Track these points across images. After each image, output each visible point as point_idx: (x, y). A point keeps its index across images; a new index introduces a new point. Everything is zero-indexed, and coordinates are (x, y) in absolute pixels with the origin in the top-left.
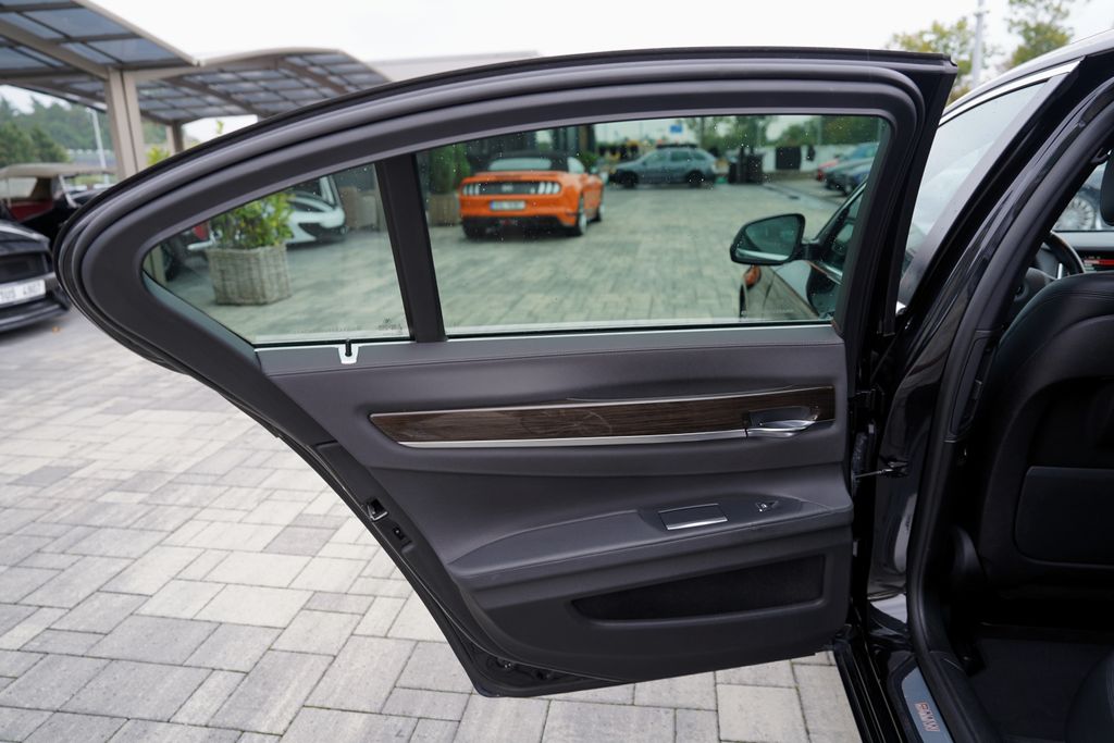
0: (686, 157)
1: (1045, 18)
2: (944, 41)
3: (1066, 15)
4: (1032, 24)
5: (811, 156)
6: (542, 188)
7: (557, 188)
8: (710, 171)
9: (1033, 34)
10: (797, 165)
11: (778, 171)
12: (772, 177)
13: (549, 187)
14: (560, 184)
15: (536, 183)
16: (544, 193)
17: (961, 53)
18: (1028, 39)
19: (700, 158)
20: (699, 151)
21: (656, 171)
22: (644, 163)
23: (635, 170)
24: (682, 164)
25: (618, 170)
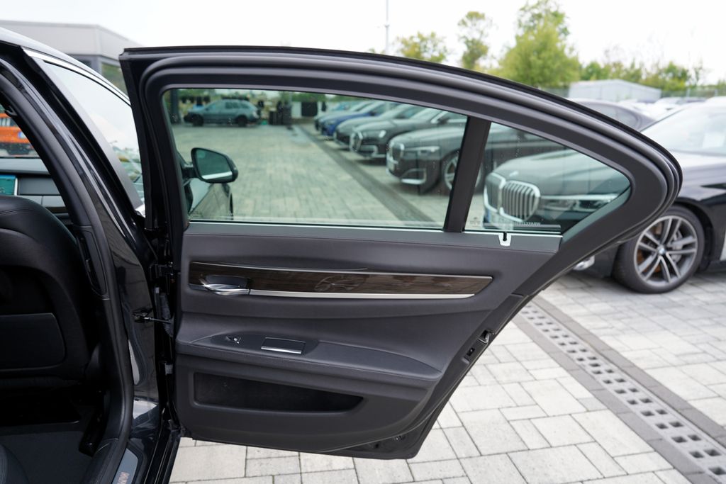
0: (235, 106)
1: (477, 36)
2: (424, 43)
3: (487, 36)
4: (470, 39)
5: (324, 109)
8: (252, 116)
9: (470, 44)
10: (315, 113)
11: (304, 117)
12: (297, 122)
17: (434, 51)
18: (469, 47)
19: (246, 107)
20: (245, 102)
21: (215, 115)
22: (207, 109)
23: (201, 114)
24: (233, 111)
25: (189, 113)
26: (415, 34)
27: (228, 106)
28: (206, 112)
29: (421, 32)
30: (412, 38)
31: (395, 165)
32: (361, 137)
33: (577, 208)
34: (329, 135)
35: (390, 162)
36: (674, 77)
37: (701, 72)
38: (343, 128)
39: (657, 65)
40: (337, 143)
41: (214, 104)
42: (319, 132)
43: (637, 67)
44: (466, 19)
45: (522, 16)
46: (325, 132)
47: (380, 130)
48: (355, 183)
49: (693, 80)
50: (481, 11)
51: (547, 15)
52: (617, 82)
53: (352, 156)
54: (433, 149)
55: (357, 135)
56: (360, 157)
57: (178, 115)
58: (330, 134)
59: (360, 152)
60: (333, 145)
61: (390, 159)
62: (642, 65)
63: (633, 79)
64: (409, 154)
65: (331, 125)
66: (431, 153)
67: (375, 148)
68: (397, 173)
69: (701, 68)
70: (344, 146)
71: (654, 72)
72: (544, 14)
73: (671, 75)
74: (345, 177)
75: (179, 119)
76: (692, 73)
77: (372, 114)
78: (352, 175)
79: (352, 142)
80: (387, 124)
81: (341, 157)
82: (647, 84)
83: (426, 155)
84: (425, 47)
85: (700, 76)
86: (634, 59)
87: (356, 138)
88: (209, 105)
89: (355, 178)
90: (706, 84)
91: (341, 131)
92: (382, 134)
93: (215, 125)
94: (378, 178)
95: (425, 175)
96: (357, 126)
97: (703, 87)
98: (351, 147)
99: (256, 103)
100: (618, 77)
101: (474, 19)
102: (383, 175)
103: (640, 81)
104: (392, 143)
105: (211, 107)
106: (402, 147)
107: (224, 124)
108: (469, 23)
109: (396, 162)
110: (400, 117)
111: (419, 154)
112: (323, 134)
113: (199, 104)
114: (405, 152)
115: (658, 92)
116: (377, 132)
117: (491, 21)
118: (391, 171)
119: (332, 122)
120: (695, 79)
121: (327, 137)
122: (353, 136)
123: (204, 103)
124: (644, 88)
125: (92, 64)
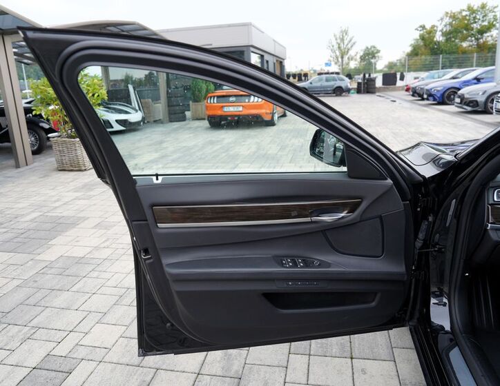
0: (334, 80)
2: (474, 15)
5: (402, 78)
6: (252, 99)
8: (346, 87)
10: (394, 83)
11: (384, 86)
12: (380, 90)
15: (249, 96)
16: (253, 102)
17: (483, 21)
19: (342, 80)
21: (317, 87)
22: (312, 83)
24: (332, 83)
26: (465, 7)
27: (327, 80)
28: (310, 85)
30: (461, 11)
84: (475, 18)
125: (245, 53)
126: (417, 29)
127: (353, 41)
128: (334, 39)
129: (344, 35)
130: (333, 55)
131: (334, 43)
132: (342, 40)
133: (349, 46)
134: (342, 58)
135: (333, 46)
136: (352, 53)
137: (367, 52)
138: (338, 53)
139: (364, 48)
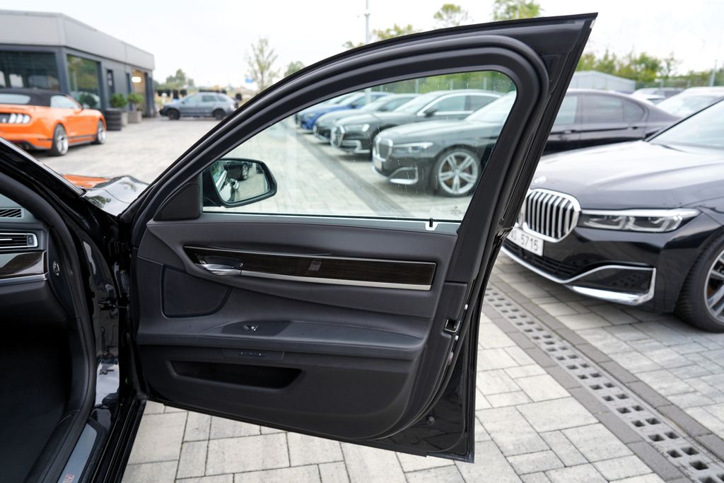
0: (212, 99)
6: (13, 118)
7: (27, 119)
13: (20, 117)
14: (30, 116)
15: (9, 114)
16: (15, 123)
19: (223, 100)
20: (222, 95)
21: (191, 108)
22: (183, 103)
23: (177, 107)
24: (210, 104)
25: (165, 107)
26: (392, 27)
27: (204, 99)
28: (182, 105)
29: (398, 25)
30: (388, 31)
31: (383, 163)
32: (343, 131)
33: (630, 226)
34: (308, 128)
35: (376, 159)
36: (647, 67)
37: (672, 63)
38: (323, 121)
39: (630, 56)
40: (317, 137)
41: (191, 97)
42: (299, 126)
43: (610, 58)
44: (441, 12)
45: (498, 8)
46: (304, 126)
47: (363, 124)
48: (338, 182)
49: (665, 71)
50: (456, 4)
51: (522, 7)
52: (591, 73)
53: (334, 151)
54: (425, 145)
55: (338, 129)
56: (342, 153)
57: (154, 108)
58: (310, 127)
59: (342, 147)
60: (313, 139)
61: (376, 156)
62: (614, 56)
63: (607, 70)
64: (398, 151)
65: (311, 118)
66: (423, 150)
67: (358, 143)
68: (385, 171)
69: (672, 59)
70: (324, 140)
71: (626, 63)
72: (519, 7)
73: (643, 66)
74: (327, 175)
75: (155, 113)
76: (664, 64)
77: (353, 106)
78: (335, 174)
79: (333, 136)
80: (368, 117)
81: (322, 152)
82: (620, 75)
83: (416, 151)
85: (672, 67)
86: (607, 51)
87: (338, 132)
88: (185, 97)
89: (337, 176)
90: (677, 75)
91: (321, 124)
92: (365, 128)
93: (191, 118)
94: (363, 176)
95: (417, 174)
96: (338, 119)
97: (674, 78)
98: (332, 142)
99: (234, 96)
100: (592, 69)
101: (450, 12)
102: (369, 172)
103: (614, 72)
104: (379, 138)
105: (187, 100)
106: (391, 144)
107: (202, 118)
108: (445, 16)
109: (384, 160)
110: (383, 109)
111: (410, 150)
112: (302, 127)
113: (176, 97)
114: (394, 149)
115: (632, 83)
116: (360, 126)
117: (467, 14)
118: (377, 170)
119: (312, 115)
120: (667, 71)
121: (305, 131)
122: (334, 130)
123: (180, 96)
124: (618, 79)
125: (57, 55)
126: (343, 46)
127: (274, 54)
128: (251, 49)
129: (264, 44)
130: (251, 69)
131: (252, 54)
132: (262, 51)
133: (270, 59)
134: (262, 73)
135: (250, 58)
136: (273, 68)
137: (292, 68)
138: (256, 67)
139: (288, 63)
